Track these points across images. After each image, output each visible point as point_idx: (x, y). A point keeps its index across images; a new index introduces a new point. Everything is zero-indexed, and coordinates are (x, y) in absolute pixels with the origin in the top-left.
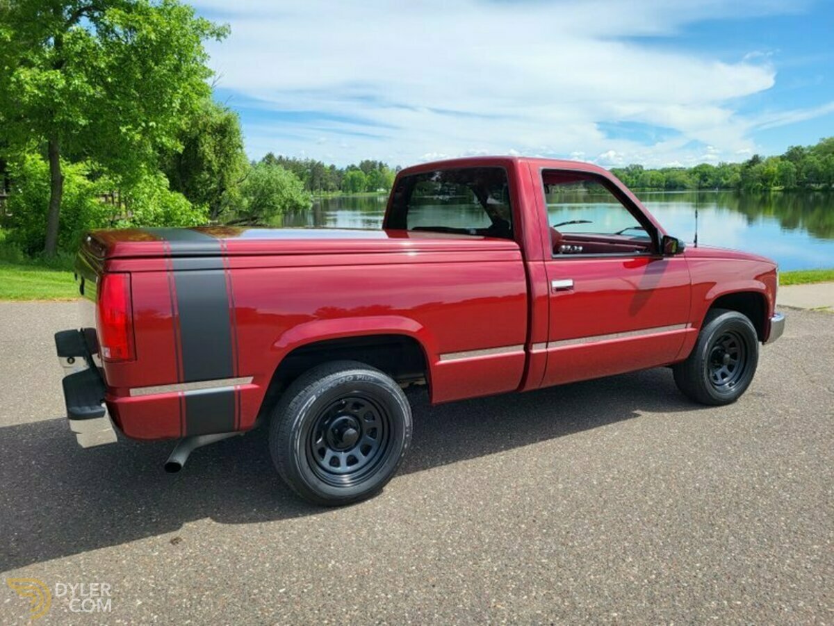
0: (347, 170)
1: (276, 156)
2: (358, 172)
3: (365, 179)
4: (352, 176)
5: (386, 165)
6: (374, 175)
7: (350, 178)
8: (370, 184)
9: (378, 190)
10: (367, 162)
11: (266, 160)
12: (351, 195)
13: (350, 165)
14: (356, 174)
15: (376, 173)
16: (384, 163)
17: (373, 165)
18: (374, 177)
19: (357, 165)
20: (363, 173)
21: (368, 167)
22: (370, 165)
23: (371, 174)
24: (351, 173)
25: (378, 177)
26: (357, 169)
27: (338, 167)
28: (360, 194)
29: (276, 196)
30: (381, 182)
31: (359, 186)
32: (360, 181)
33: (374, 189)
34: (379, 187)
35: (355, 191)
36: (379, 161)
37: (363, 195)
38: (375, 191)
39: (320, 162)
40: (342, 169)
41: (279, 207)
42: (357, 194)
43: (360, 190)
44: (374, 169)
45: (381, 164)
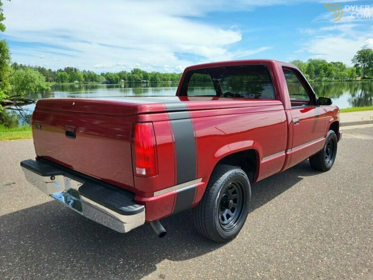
0: (57, 71)
1: (19, 64)
2: (64, 73)
3: (68, 76)
4: (61, 75)
5: (78, 70)
6: (72, 74)
8: (71, 79)
9: (75, 82)
10: (68, 68)
11: (13, 66)
12: (61, 84)
13: (59, 69)
14: (63, 74)
15: (73, 73)
16: (77, 68)
17: (72, 69)
18: (72, 75)
19: (63, 69)
20: (67, 73)
21: (68, 70)
22: (70, 69)
23: (71, 74)
24: (60, 73)
25: (74, 75)
26: (63, 71)
27: (53, 70)
28: (65, 83)
29: (31, 84)
30: (76, 78)
31: (65, 79)
32: (65, 77)
33: (73, 81)
34: (75, 80)
35: (63, 82)
36: (74, 68)
37: (67, 84)
38: (73, 82)
39: (43, 68)
40: (55, 71)
42: (64, 83)
43: (66, 82)
44: (72, 72)
45: (75, 69)
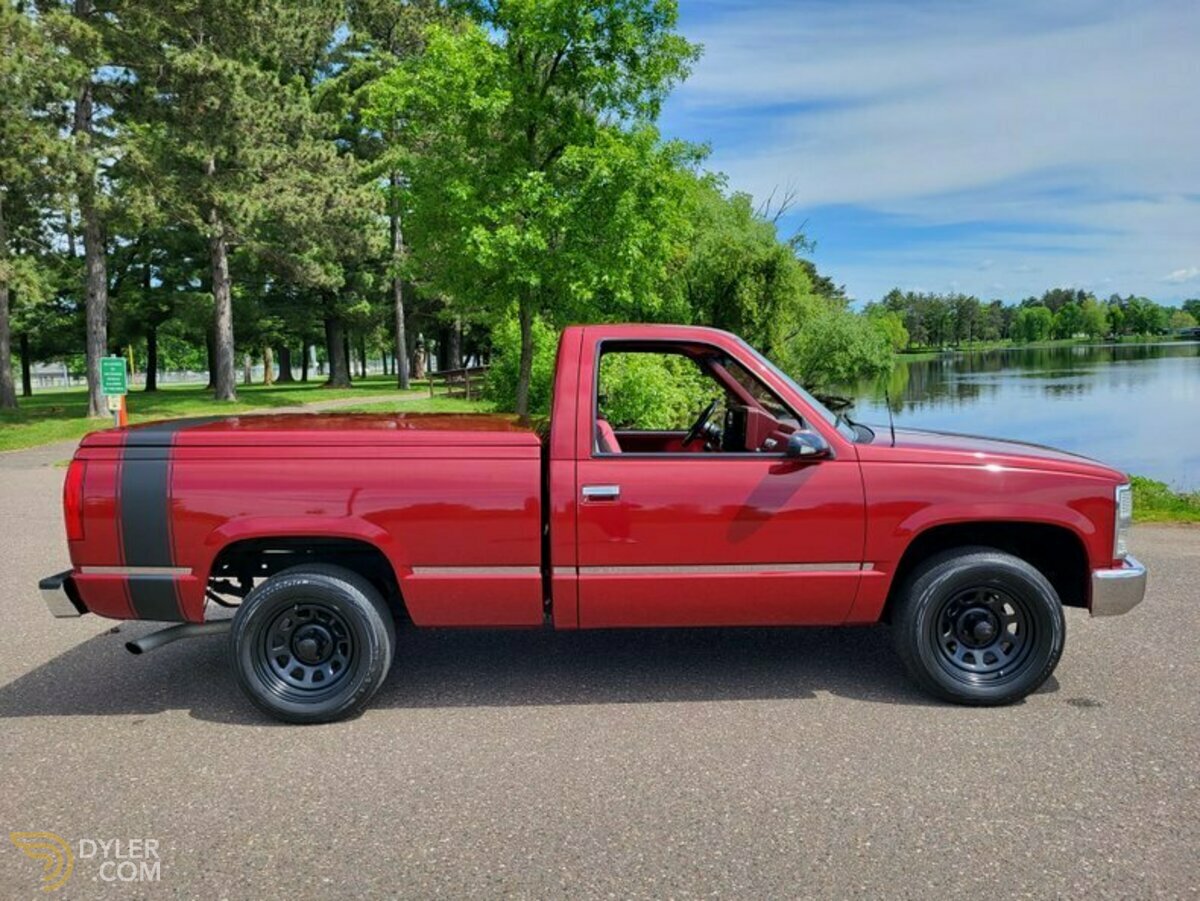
0: (1020, 306)
1: (904, 293)
2: (1039, 309)
3: (1052, 320)
4: (1028, 316)
5: (1091, 296)
6: (1067, 311)
7: (1024, 318)
8: (1061, 327)
9: (1074, 336)
10: (1058, 292)
11: (889, 300)
12: (1025, 346)
13: (1027, 298)
14: (1035, 312)
15: (1071, 308)
16: (1087, 291)
17: (1068, 296)
18: (1066, 316)
19: (1039, 298)
20: (1048, 310)
21: (1057, 300)
22: (1063, 296)
23: (1062, 312)
24: (1027, 311)
25: (1073, 316)
26: (1039, 305)
27: (1007, 303)
28: (1041, 342)
30: (1081, 322)
31: (1040, 330)
32: (1042, 323)
33: (1067, 334)
34: (1076, 331)
35: (1031, 339)
36: (1077, 290)
37: (1045, 344)
38: (1070, 337)
39: (972, 297)
40: (1013, 305)
41: (842, 369)
42: (1036, 343)
43: (1042, 338)
44: (1068, 303)
45: (1081, 295)
